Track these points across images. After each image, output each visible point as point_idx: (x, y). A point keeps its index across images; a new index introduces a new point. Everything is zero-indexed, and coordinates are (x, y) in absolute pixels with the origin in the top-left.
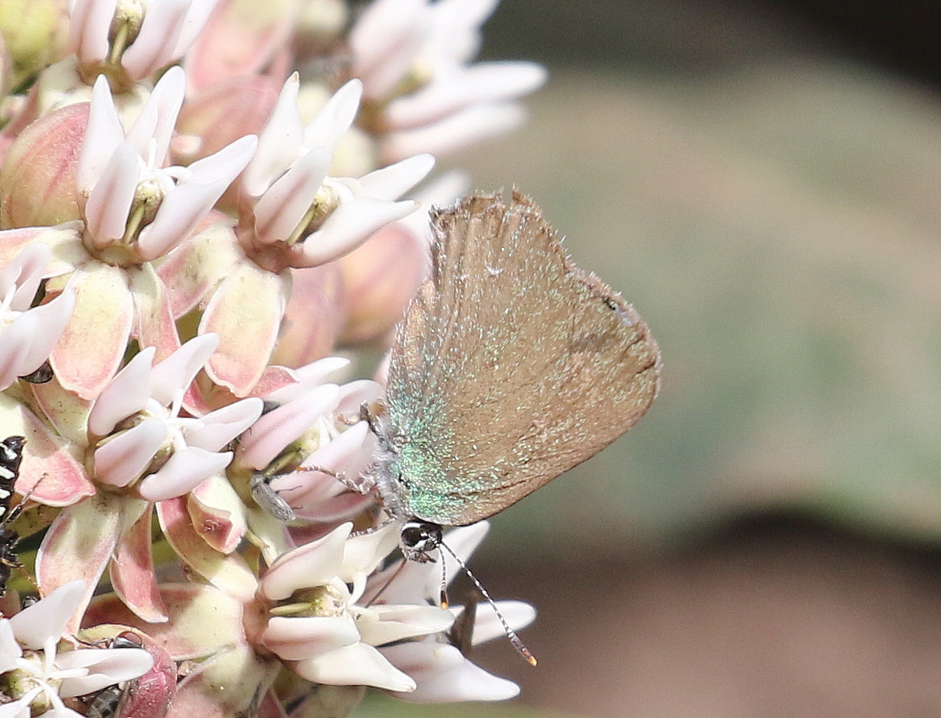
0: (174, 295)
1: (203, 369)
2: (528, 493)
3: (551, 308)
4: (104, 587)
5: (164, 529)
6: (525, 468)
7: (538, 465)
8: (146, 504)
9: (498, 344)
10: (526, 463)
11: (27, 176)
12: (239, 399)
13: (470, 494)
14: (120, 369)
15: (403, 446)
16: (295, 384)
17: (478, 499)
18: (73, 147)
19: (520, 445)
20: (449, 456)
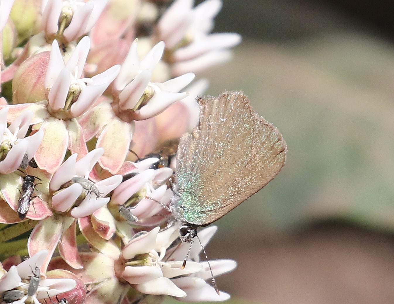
0: (86, 131)
1: (98, 163)
2: (232, 208)
3: (244, 131)
4: (56, 254)
5: (81, 230)
6: (232, 198)
7: (237, 196)
8: (74, 219)
9: (223, 149)
10: (232, 196)
11: (24, 82)
12: (113, 175)
13: (209, 211)
14: (63, 162)
15: (183, 193)
16: (136, 169)
17: (212, 213)
18: (43, 70)
19: (230, 189)
20: (201, 195)
